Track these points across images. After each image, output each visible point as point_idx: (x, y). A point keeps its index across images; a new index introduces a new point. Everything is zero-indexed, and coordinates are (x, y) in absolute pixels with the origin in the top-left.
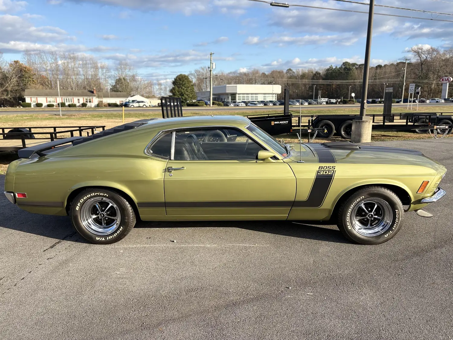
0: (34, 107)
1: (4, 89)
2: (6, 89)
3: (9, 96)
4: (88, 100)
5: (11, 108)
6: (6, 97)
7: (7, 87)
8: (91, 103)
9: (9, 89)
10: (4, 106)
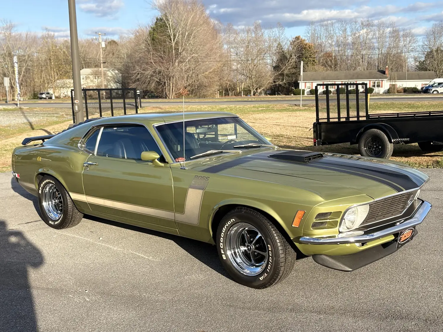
0: (307, 95)
1: (280, 73)
2: (282, 72)
3: (285, 81)
4: (376, 84)
5: (285, 96)
6: (281, 83)
7: (284, 70)
8: (380, 88)
9: (286, 72)
10: (278, 94)
